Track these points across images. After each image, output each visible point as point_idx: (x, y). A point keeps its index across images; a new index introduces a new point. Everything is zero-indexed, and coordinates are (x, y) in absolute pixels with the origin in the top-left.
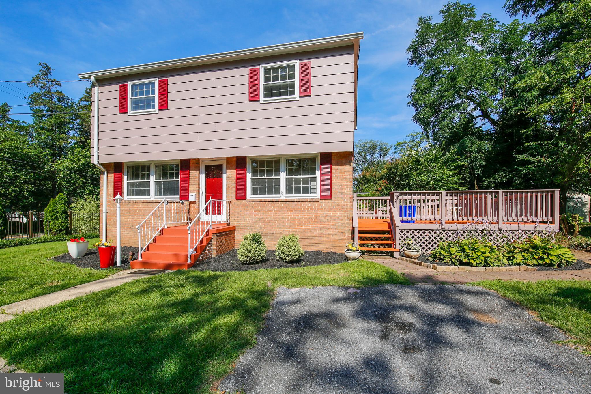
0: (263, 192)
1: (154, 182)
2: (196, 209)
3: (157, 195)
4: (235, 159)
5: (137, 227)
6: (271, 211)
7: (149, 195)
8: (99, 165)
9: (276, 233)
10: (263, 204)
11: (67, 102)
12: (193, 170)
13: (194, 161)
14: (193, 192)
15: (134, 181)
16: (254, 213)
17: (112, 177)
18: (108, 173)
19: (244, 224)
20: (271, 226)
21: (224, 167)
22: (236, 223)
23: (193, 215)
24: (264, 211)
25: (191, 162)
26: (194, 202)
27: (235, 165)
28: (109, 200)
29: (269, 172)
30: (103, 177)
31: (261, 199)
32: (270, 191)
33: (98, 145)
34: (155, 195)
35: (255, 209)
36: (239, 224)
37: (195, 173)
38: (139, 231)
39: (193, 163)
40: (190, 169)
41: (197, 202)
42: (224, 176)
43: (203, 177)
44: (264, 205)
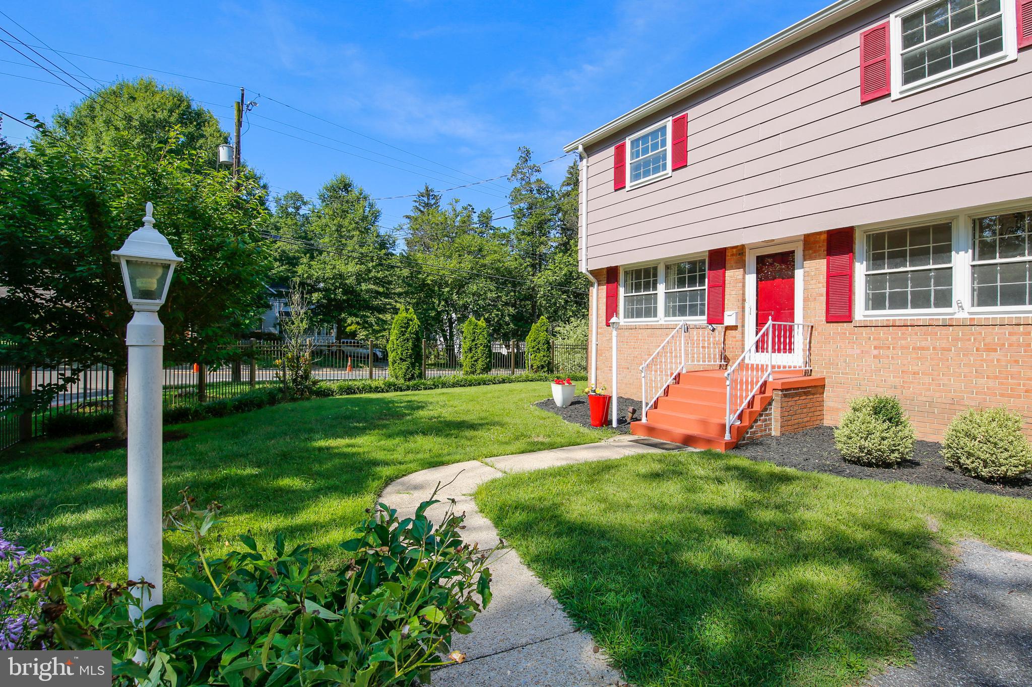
0: (898, 302)
1: (664, 294)
2: (737, 341)
3: (669, 316)
4: (824, 237)
5: (641, 368)
6: (923, 349)
7: (655, 316)
8: (587, 273)
9: (939, 400)
10: (900, 332)
11: (548, 192)
12: (732, 268)
13: (734, 250)
14: (732, 309)
15: (634, 294)
16: (876, 352)
17: (604, 288)
18: (599, 285)
19: (847, 374)
20: (924, 384)
21: (799, 255)
22: (827, 372)
23: (731, 352)
24: (902, 348)
25: (728, 253)
26: (735, 328)
27: (825, 248)
28: (600, 325)
29: (920, 255)
30: (592, 290)
31: (894, 320)
32: (921, 301)
33: (586, 244)
34: (665, 316)
35: (876, 343)
36: (835, 373)
37: (737, 273)
38: (643, 375)
39: (733, 255)
40: (727, 266)
41: (740, 328)
42: (799, 274)
43: (751, 280)
44: (902, 334)
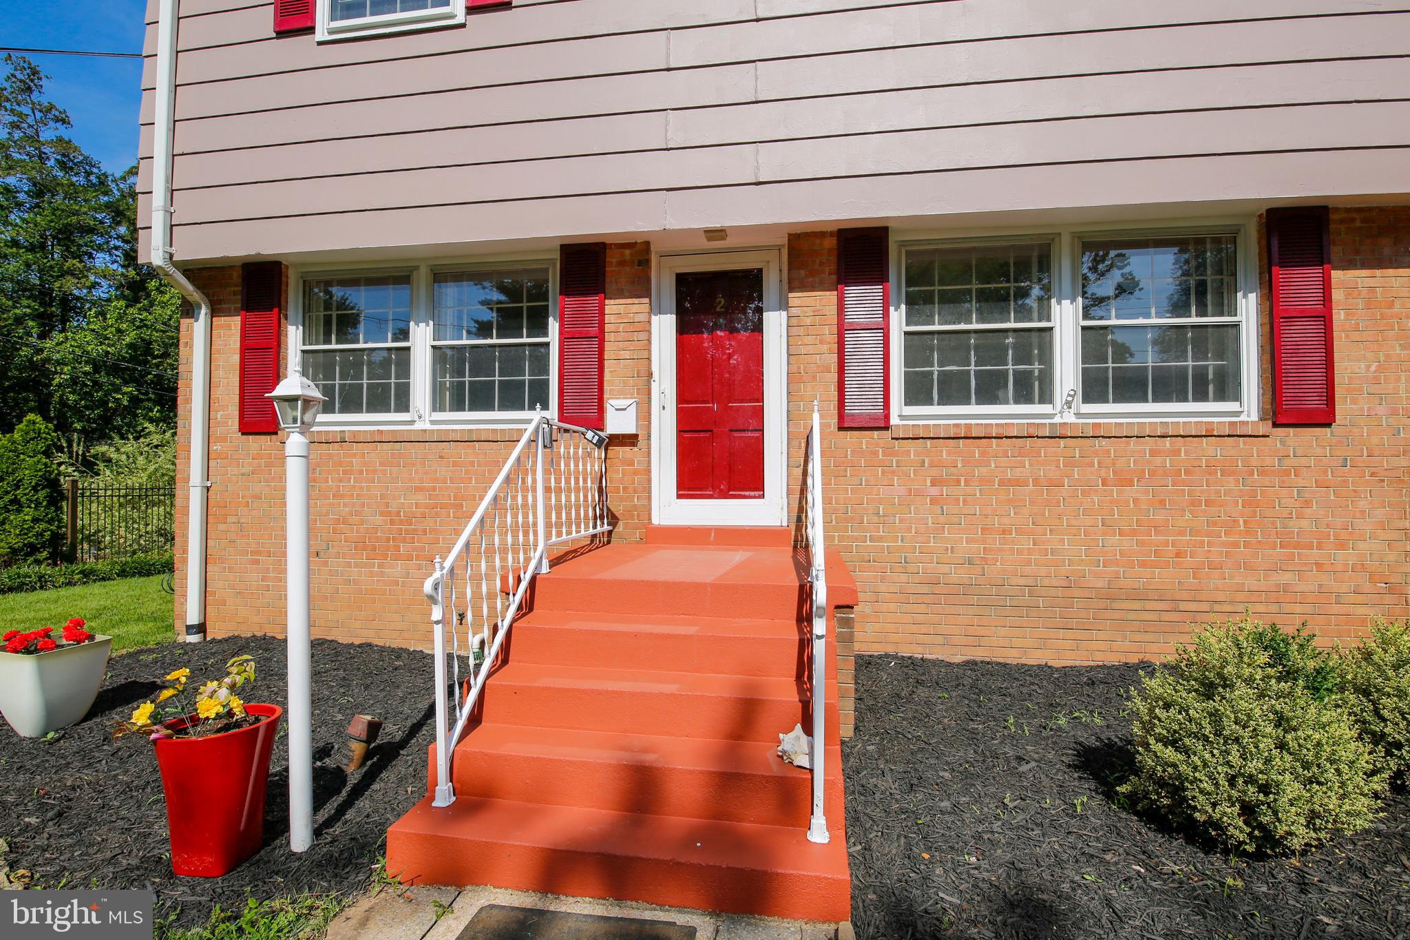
1: (429, 351)
2: (636, 472)
3: (442, 409)
4: (831, 243)
5: (428, 586)
6: (1017, 482)
7: (403, 406)
8: (171, 270)
9: (1046, 582)
10: (976, 449)
12: (620, 294)
13: (627, 252)
14: (622, 394)
15: (334, 346)
16: (934, 491)
17: (231, 328)
18: (215, 312)
19: (880, 539)
20: (1019, 552)
21: (772, 284)
22: (841, 538)
23: (621, 499)
24: (983, 481)
25: (612, 259)
26: (629, 440)
27: (833, 267)
28: (218, 431)
30: (190, 329)
31: (968, 426)
32: (990, 391)
33: (170, 177)
34: (434, 410)
35: (934, 472)
36: (856, 539)
37: (635, 308)
38: (437, 614)
39: (622, 263)
40: (610, 287)
41: (642, 442)
42: (774, 323)
43: (664, 328)
44: (983, 454)
